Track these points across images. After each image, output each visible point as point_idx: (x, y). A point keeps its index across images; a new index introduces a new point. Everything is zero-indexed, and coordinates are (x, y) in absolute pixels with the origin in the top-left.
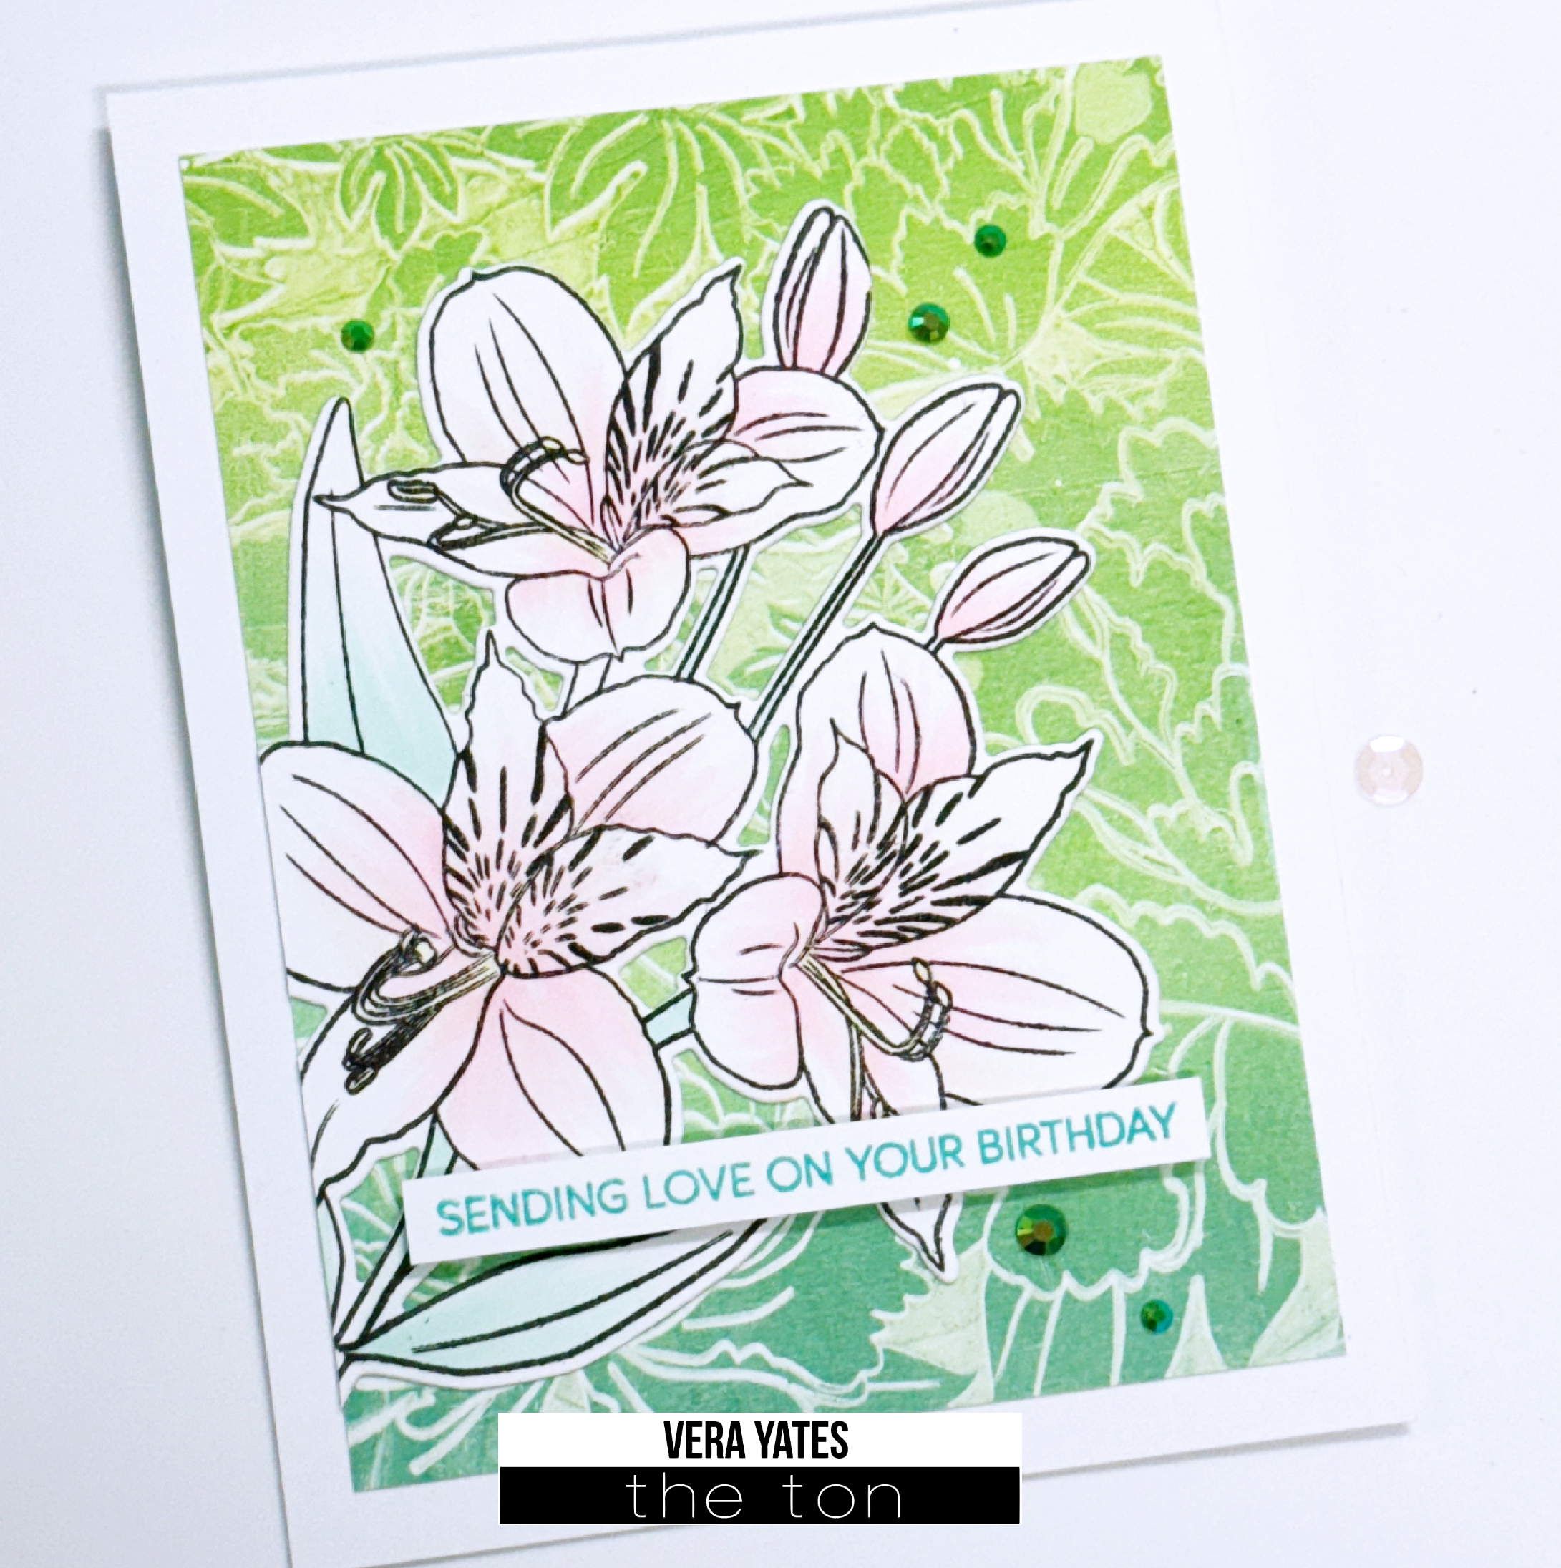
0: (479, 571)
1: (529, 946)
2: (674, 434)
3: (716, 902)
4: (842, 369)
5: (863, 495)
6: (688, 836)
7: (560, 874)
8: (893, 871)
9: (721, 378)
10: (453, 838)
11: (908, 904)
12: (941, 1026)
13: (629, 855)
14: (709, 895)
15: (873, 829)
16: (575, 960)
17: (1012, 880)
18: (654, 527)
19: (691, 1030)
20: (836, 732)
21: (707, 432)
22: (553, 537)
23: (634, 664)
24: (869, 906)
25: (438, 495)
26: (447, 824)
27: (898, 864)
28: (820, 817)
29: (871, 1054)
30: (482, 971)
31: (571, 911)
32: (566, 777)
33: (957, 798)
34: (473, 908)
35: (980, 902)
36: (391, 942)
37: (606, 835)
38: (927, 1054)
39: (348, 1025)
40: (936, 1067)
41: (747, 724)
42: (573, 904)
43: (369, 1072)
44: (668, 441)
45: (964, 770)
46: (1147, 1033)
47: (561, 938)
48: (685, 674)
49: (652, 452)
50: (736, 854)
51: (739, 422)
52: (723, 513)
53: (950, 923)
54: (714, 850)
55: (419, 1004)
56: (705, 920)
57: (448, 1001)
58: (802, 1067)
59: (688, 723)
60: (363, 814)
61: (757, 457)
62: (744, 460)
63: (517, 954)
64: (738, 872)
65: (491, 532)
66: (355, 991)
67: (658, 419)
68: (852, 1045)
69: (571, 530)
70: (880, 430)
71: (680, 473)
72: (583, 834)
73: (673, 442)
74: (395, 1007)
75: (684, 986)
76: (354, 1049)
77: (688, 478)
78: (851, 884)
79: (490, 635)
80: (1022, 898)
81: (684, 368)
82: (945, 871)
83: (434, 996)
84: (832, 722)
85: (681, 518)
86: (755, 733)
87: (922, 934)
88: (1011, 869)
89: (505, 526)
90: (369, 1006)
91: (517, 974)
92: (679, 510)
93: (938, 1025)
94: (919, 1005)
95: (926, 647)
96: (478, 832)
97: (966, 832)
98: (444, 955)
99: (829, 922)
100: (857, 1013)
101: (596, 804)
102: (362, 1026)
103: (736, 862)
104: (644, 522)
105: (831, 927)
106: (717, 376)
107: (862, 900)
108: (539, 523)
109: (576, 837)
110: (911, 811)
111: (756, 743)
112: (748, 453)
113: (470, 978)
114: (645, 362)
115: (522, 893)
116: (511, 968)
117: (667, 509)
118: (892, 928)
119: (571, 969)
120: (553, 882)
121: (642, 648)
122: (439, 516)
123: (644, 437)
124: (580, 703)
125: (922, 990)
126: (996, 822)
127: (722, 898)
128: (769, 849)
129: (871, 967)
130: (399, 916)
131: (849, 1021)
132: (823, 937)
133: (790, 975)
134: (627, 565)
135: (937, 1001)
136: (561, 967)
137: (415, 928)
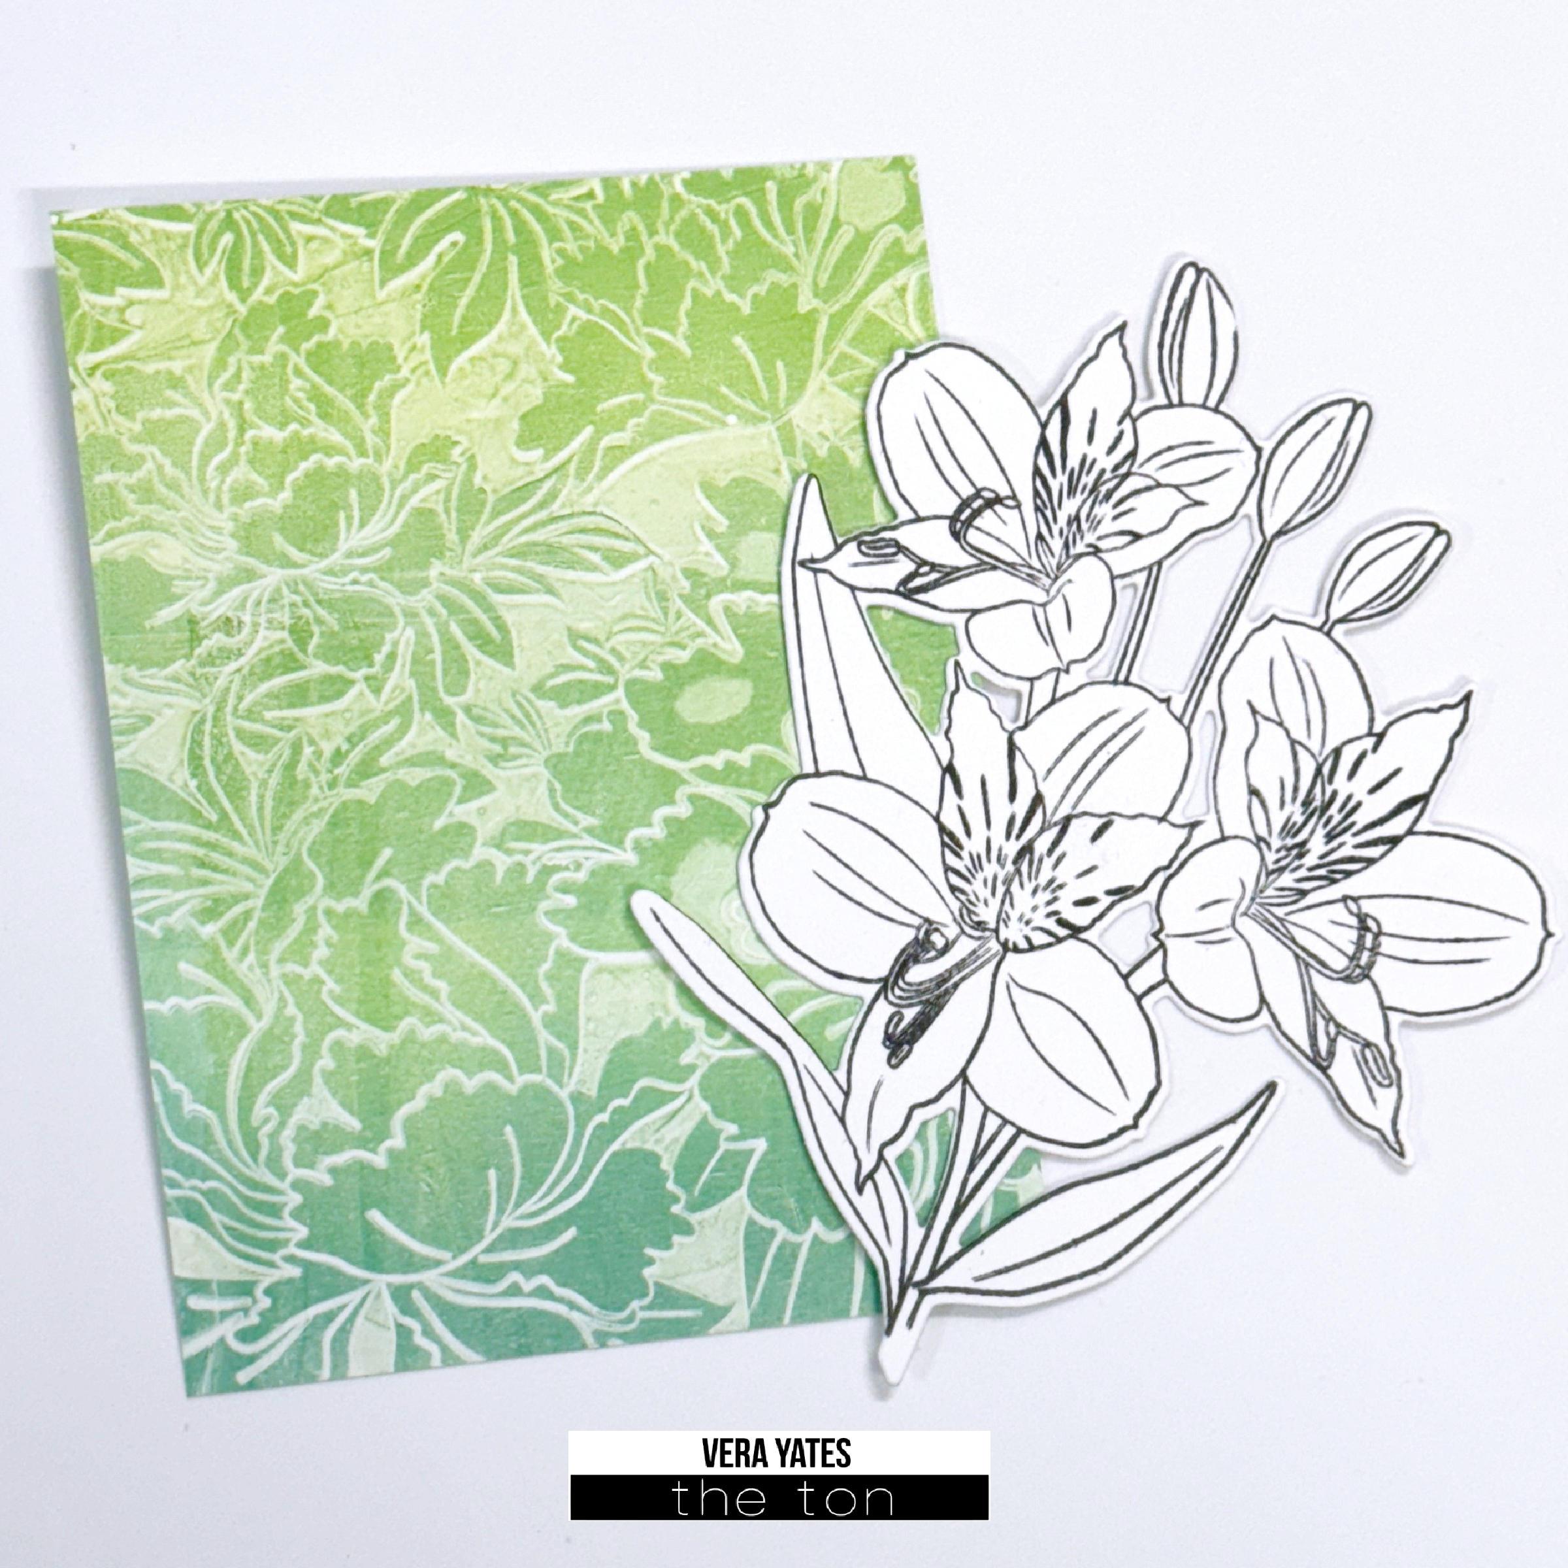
0: (942, 610)
1: (1022, 925)
2: (1089, 471)
3: (1172, 869)
4: (1221, 399)
5: (1250, 507)
6: (1142, 815)
7: (1041, 860)
8: (1317, 824)
9: (1120, 422)
10: (950, 841)
11: (1333, 851)
12: (1375, 951)
13: (1096, 837)
14: (1166, 863)
15: (1296, 789)
16: (1062, 932)
17: (1417, 820)
18: (1080, 556)
19: (1166, 980)
20: (1254, 712)
21: (1116, 468)
22: (998, 574)
23: (1078, 675)
24: (1301, 856)
25: (901, 549)
26: (942, 829)
27: (1320, 818)
28: (1249, 786)
29: (1321, 984)
30: (989, 950)
31: (1054, 891)
32: (1034, 777)
33: (1362, 756)
34: (973, 898)
35: (1394, 841)
36: (908, 935)
37: (1075, 823)
38: (1367, 976)
39: (883, 1010)
40: (1375, 985)
41: (1178, 713)
42: (1054, 885)
43: (906, 1047)
44: (1084, 479)
45: (1365, 730)
46: (1549, 935)
47: (1049, 915)
48: (1122, 678)
49: (1072, 491)
50: (1183, 826)
51: (1141, 456)
52: (1137, 537)
53: (1371, 862)
54: (1164, 824)
55: (939, 986)
56: (1165, 886)
57: (963, 979)
58: (1263, 1000)
59: (1129, 719)
60: (872, 829)
61: (1159, 485)
62: (1148, 489)
63: (1013, 933)
64: (1187, 842)
65: (949, 575)
66: (885, 980)
67: (1073, 462)
68: (1301, 976)
69: (1012, 565)
70: (1259, 450)
71: (1097, 506)
72: (1056, 824)
73: (1088, 480)
74: (920, 989)
75: (1155, 944)
76: (891, 1030)
77: (1105, 510)
78: (1283, 839)
79: (957, 664)
80: (1430, 833)
81: (1090, 415)
82: (1362, 818)
83: (950, 977)
84: (1249, 703)
85: (1102, 544)
86: (1186, 720)
87: (1348, 874)
88: (1416, 809)
89: (958, 569)
90: (898, 992)
91: (1016, 950)
92: (1100, 538)
93: (1371, 950)
94: (1354, 935)
95: (1320, 629)
96: (968, 833)
97: (1374, 782)
98: (954, 942)
99: (1269, 874)
100: (1304, 949)
101: (1063, 797)
102: (893, 1009)
103: (1184, 833)
104: (1073, 552)
105: (1272, 877)
106: (1117, 419)
107: (1294, 852)
108: (987, 563)
109: (1049, 828)
110: (1326, 770)
111: (1188, 729)
112: (1151, 482)
113: (978, 957)
114: (1057, 415)
115: (1012, 880)
116: (1011, 945)
117: (1090, 538)
118: (1322, 872)
119: (1060, 940)
120: (1035, 869)
121: (1084, 660)
122: (904, 566)
123: (1063, 479)
124: (1039, 713)
125: (1354, 921)
126: (1397, 772)
127: (1176, 865)
128: (1211, 819)
129: (1309, 908)
130: (912, 912)
131: (1297, 957)
132: (1266, 887)
133: (1244, 924)
134: (1064, 591)
135: (1368, 929)
136: (1051, 940)
137: (927, 920)
